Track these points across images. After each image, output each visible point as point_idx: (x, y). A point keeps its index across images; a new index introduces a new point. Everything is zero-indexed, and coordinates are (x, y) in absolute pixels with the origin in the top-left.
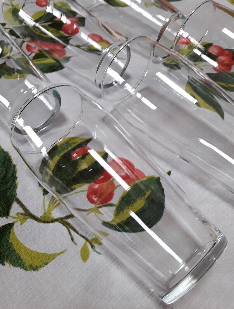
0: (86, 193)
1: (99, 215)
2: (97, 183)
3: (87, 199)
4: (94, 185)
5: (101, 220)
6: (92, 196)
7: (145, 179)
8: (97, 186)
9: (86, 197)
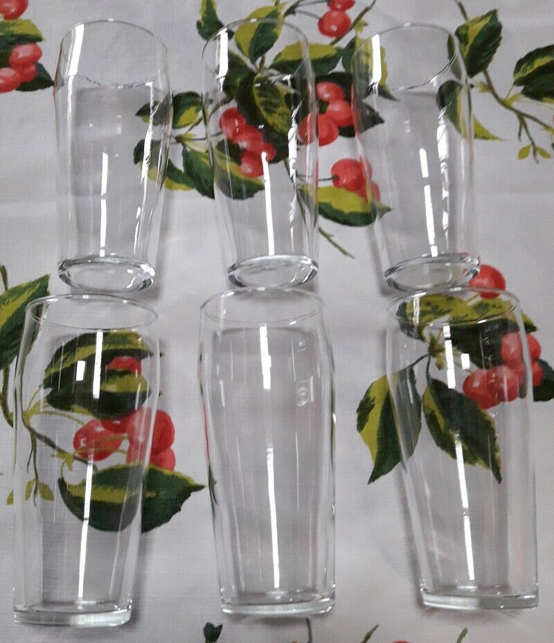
0: (80, 426)
1: (66, 468)
2: (104, 424)
3: (74, 436)
4: (97, 425)
5: (62, 474)
6: (83, 437)
7: (167, 472)
8: (100, 429)
9: (75, 432)
